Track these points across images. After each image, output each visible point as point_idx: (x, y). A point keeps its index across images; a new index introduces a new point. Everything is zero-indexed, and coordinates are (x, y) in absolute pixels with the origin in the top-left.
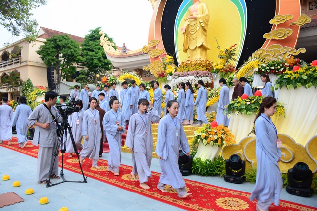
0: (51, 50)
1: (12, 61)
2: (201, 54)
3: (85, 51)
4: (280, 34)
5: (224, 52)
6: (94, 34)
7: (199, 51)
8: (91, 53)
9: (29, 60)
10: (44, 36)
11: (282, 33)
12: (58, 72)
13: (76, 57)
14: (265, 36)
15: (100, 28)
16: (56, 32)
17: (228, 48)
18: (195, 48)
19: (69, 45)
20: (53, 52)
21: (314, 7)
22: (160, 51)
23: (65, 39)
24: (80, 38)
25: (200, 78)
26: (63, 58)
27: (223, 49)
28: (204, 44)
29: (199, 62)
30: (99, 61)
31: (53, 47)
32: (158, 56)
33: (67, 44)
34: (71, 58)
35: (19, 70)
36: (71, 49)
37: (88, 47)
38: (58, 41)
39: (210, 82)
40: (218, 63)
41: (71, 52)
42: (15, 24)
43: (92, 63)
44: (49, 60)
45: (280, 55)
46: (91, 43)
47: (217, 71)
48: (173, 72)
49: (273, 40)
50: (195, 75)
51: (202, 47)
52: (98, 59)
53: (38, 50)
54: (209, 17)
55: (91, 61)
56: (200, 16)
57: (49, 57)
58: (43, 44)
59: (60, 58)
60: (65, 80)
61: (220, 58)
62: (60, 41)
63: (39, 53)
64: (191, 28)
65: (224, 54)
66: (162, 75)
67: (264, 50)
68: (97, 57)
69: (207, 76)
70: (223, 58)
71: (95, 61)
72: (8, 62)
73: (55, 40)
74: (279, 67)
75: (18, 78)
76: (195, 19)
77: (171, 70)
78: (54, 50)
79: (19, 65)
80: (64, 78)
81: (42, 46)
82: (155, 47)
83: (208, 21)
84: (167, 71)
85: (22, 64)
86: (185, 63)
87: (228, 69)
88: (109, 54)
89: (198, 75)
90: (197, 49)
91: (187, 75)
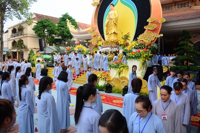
0: (40, 28)
1: (18, 34)
2: (114, 36)
3: (59, 27)
4: (151, 27)
6: (64, 17)
7: (113, 35)
8: (63, 28)
9: (28, 34)
10: (36, 19)
12: (44, 40)
13: (54, 31)
14: (145, 27)
15: (68, 13)
16: (43, 15)
17: (126, 34)
18: (111, 34)
19: (50, 25)
20: (41, 29)
21: (180, 7)
22: (97, 33)
23: (48, 21)
24: (56, 18)
25: (112, 49)
26: (47, 32)
27: (124, 35)
28: (115, 31)
29: (112, 41)
30: (67, 33)
31: (41, 26)
32: (95, 35)
33: (49, 24)
34: (51, 32)
35: (22, 39)
36: (51, 27)
37: (61, 25)
38: (44, 22)
39: (117, 50)
40: (122, 42)
41: (52, 29)
42: (20, 14)
43: (64, 34)
44: (39, 33)
45: (151, 37)
46: (63, 22)
47: (121, 45)
48: (101, 45)
49: (148, 30)
50: (110, 47)
51: (114, 33)
52: (67, 32)
53: (33, 28)
55: (63, 33)
56: (113, 18)
57: (39, 32)
58: (36, 24)
59: (45, 32)
60: (49, 44)
61: (122, 39)
62: (45, 22)
63: (34, 29)
64: (109, 23)
65: (124, 37)
66: (96, 46)
67: (144, 34)
68: (67, 31)
69: (116, 48)
70: (124, 39)
71: (65, 33)
72: (16, 34)
73: (42, 22)
74: (143, 46)
75: (22, 44)
76: (111, 19)
78: (42, 28)
79: (22, 36)
80: (48, 43)
81: (35, 26)
82: (94, 31)
83: (117, 20)
84: (99, 44)
85: (24, 36)
86: (106, 41)
87: (125, 44)
88: (72, 32)
89: (112, 47)
91: (107, 47)
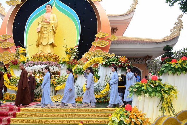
4: (102, 43)
5: (70, 50)
7: (49, 47)
11: (103, 43)
14: (93, 43)
17: (72, 47)
18: (47, 45)
22: (11, 44)
27: (69, 48)
28: (54, 42)
29: (50, 55)
32: (8, 48)
39: (59, 70)
40: (65, 57)
47: (65, 63)
49: (98, 47)
51: (52, 44)
54: (58, 24)
61: (66, 54)
64: (44, 29)
65: (69, 51)
66: (16, 63)
67: (92, 52)
69: (57, 66)
70: (69, 54)
76: (49, 23)
77: (24, 59)
82: (6, 40)
84: (20, 60)
86: (39, 55)
90: (48, 45)
91: (42, 64)
